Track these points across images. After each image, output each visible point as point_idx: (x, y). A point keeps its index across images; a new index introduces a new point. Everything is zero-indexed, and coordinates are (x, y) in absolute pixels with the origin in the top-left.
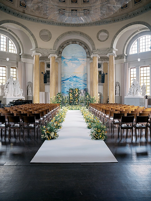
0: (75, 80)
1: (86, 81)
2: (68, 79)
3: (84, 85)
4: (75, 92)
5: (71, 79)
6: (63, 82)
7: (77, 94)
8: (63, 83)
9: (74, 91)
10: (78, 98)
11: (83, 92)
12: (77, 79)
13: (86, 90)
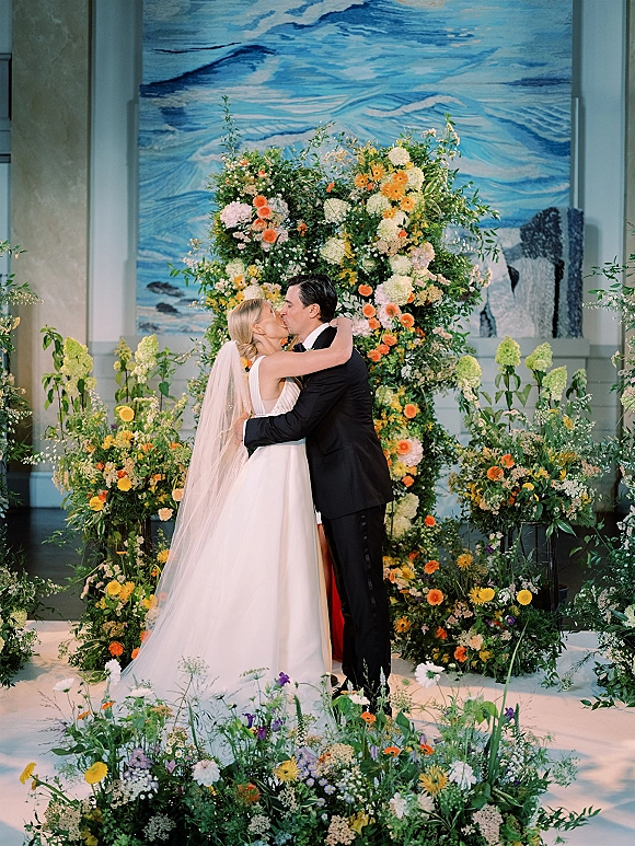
0: (366, 73)
1: (554, 81)
2: (255, 51)
3: (522, 152)
4: (363, 228)
5: (300, 52)
6: (171, 100)
7: (395, 291)
8: (174, 115)
9: (335, 210)
10: (420, 394)
11: (497, 271)
12: (400, 46)
13: (560, 232)
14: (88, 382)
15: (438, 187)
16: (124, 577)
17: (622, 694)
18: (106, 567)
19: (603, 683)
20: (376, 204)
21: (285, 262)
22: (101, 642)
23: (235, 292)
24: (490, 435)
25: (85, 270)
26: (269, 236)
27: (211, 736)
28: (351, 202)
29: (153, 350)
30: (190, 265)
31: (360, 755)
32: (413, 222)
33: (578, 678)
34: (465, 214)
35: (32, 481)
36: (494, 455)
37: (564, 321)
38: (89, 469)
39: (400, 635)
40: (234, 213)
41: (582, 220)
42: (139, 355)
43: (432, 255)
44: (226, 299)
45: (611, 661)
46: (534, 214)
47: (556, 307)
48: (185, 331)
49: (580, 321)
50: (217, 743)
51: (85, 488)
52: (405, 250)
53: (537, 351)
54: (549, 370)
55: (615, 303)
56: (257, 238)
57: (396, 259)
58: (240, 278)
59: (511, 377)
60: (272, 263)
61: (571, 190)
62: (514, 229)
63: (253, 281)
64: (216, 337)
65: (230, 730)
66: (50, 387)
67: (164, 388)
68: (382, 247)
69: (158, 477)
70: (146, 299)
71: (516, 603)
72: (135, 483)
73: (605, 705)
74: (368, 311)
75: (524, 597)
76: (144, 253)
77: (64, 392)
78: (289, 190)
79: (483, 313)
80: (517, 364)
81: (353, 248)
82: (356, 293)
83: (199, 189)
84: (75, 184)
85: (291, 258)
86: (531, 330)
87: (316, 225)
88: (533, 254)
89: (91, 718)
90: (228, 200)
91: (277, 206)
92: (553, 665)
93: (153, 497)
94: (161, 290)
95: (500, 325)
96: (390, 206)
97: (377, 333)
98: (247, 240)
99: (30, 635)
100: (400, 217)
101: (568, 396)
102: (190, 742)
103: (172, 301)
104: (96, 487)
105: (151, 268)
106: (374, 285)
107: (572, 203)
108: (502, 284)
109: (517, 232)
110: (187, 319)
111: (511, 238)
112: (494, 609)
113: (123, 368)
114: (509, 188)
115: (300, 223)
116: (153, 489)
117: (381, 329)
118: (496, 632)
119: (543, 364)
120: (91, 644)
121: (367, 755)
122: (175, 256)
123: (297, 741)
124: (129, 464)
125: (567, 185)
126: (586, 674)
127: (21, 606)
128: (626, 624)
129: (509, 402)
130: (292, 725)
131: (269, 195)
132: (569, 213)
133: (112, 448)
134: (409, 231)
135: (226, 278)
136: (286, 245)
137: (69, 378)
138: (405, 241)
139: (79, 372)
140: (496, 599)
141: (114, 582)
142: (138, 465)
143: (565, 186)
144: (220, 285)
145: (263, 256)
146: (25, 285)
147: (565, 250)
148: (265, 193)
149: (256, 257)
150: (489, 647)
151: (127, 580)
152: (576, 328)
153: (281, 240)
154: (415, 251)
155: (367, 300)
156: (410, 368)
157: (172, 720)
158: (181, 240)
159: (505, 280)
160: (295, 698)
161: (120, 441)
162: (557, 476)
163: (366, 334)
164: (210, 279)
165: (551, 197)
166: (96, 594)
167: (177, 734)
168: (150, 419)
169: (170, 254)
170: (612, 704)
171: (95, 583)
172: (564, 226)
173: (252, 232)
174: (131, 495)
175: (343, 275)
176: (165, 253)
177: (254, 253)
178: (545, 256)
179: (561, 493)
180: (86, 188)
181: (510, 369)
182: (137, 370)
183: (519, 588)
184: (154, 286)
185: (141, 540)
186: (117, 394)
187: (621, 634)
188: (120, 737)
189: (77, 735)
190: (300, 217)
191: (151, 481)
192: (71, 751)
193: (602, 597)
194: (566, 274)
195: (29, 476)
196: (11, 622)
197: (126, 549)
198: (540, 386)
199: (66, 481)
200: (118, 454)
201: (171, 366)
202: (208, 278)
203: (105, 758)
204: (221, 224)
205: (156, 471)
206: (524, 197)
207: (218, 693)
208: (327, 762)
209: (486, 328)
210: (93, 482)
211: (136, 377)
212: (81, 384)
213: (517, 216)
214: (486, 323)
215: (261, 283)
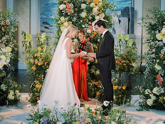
13: (129, 12)
14: (31, 42)
15: (105, 1)
16: (39, 84)
17: (145, 108)
18: (36, 81)
19: (141, 106)
20: (92, 5)
21: (73, 17)
22: (35, 97)
23: (62, 23)
24: (117, 54)
25: (29, 19)
26: (70, 12)
27: (60, 116)
28: (87, 4)
29: (45, 36)
30: (53, 18)
31: (92, 120)
32: (100, 9)
33: (135, 105)
34: (111, 7)
35: (18, 64)
36: (117, 58)
37: (130, 30)
38: (32, 61)
39: (98, 96)
40: (62, 7)
41: (134, 9)
42: (42, 37)
43: (104, 16)
44: (60, 25)
45: (142, 101)
46: (124, 8)
47: (128, 28)
48: (50, 32)
49: (133, 30)
50: (62, 118)
51: (31, 65)
52: (98, 15)
53: (126, 36)
54: (128, 40)
55: (143, 26)
56: (67, 12)
57: (96, 17)
58: (63, 20)
59: (121, 42)
60: (70, 17)
61: (132, 3)
62: (119, 11)
63: (66, 21)
64: (58, 33)
65: (64, 115)
66: (23, 43)
67: (47, 44)
68: (93, 14)
69: (46, 62)
70: (42, 26)
71: (122, 89)
72: (42, 64)
73: (141, 110)
74: (91, 27)
75: (124, 88)
76: (42, 16)
77: (26, 45)
78: (74, 2)
79: (113, 29)
80: (122, 39)
81: (87, 14)
82: (88, 24)
83: (53, 2)
84: (27, 1)
85: (74, 16)
86: (123, 32)
87: (80, 9)
88: (124, 16)
89: (35, 113)
90: (61, 4)
91: (71, 5)
92: (130, 102)
93: (45, 67)
94: (45, 24)
95: (117, 31)
96: (95, 5)
97: (92, 32)
98: (65, 12)
99: (19, 96)
100: (97, 8)
101: (132, 46)
102: (56, 118)
103: (48, 26)
104: (33, 64)
105: (43, 19)
106: (92, 22)
107: (132, 6)
108: (117, 23)
109: (120, 12)
110: (51, 30)
111: (119, 13)
112: (117, 90)
113: (39, 39)
114: (118, 2)
115: (76, 9)
116: (45, 65)
117: (93, 31)
118: (118, 95)
119: (127, 39)
120: (33, 98)
121: (93, 120)
122: (48, 17)
123: (78, 117)
124: (40, 60)
125: (131, 2)
126: (137, 104)
127: (18, 90)
128: (145, 93)
129: (120, 47)
130: (77, 114)
131: (69, 3)
132: (131, 8)
133: (37, 56)
134: (99, 11)
135: (61, 20)
136: (73, 13)
137: (27, 41)
138: (98, 13)
139: (29, 40)
140: (118, 88)
141: (37, 84)
142: (42, 60)
143: (130, 2)
144: (59, 22)
145: (68, 16)
146: (18, 22)
147: (130, 16)
148: (68, 2)
149: (67, 16)
150: (117, 98)
151: (40, 84)
152: (133, 32)
153: (72, 12)
154: (100, 15)
155: (90, 25)
156: (99, 39)
157: (52, 113)
158: (50, 13)
159: (118, 22)
160: (78, 108)
161: (38, 55)
162: (131, 62)
163: (90, 33)
164: (57, 21)
165: (127, 4)
166: (34, 87)
167: (53, 116)
168: (45, 50)
169: (47, 16)
170: (143, 110)
171: (33, 85)
172: (130, 10)
173: (66, 11)
174: (41, 66)
175: (85, 20)
176: (46, 16)
177: (66, 15)
178: (126, 17)
179: (132, 66)
180: (29, 2)
181: (120, 40)
182: (42, 40)
183: (123, 86)
184: (44, 23)
185: (43, 76)
186: (37, 45)
187: (144, 96)
188: (41, 117)
189: (32, 116)
190: (76, 7)
191: (45, 63)
192: (31, 120)
193: (140, 88)
194: (130, 21)
195: (18, 63)
196: (16, 93)
197: (40, 77)
198: (127, 43)
199: (27, 63)
200: (38, 58)
201: (49, 39)
202: (56, 20)
203: (38, 121)
204: (59, 9)
205: (46, 61)
206: (122, 4)
207: (62, 107)
208: (85, 122)
209: (114, 32)
210: (33, 63)
211: (41, 41)
212: (30, 43)
213: (120, 8)
214: (114, 31)
215: (68, 22)
